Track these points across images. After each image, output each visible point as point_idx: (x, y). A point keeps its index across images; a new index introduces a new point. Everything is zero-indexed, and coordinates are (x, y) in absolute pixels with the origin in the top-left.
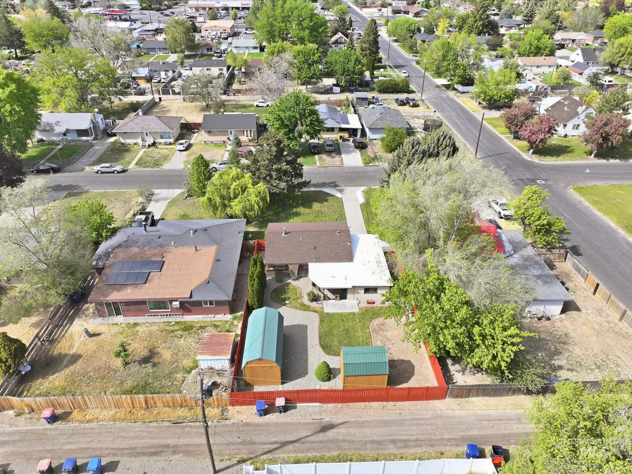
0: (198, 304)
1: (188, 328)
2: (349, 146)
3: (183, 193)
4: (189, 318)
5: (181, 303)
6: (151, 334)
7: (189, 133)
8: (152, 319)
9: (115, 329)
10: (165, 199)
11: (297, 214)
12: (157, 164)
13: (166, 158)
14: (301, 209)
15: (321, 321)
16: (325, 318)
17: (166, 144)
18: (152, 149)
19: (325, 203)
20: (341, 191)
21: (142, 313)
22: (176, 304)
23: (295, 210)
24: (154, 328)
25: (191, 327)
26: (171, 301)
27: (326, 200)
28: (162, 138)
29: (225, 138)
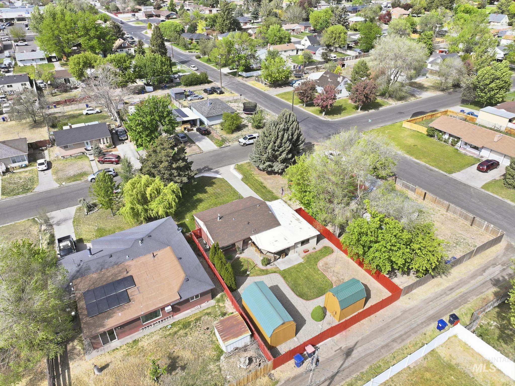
0: (187, 301)
2: (195, 135)
4: (180, 316)
5: (172, 306)
7: (37, 151)
11: (200, 201)
12: (26, 189)
13: (33, 181)
14: (200, 196)
15: (284, 278)
16: (284, 274)
17: (21, 167)
18: (8, 176)
19: (214, 186)
21: (136, 329)
22: (169, 309)
23: (195, 198)
24: (156, 337)
26: (163, 309)
27: (214, 183)
28: (14, 162)
29: (82, 150)
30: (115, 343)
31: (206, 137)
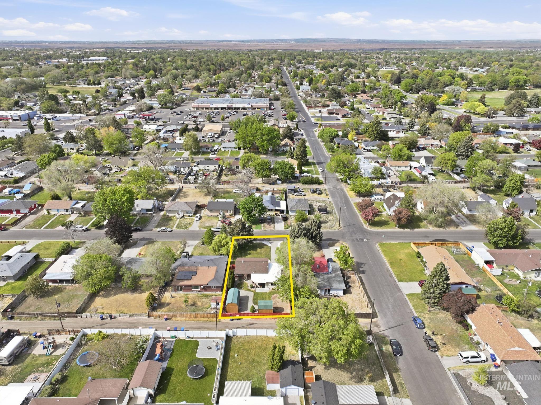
0: (210, 287)
1: (206, 296)
2: (279, 219)
3: (200, 243)
4: (206, 293)
5: (204, 287)
6: (193, 297)
7: (200, 210)
8: (193, 293)
9: (180, 296)
10: (192, 245)
11: (250, 254)
12: (186, 228)
13: (190, 224)
14: (252, 252)
15: (254, 295)
16: (256, 294)
17: (189, 216)
18: (182, 219)
19: (263, 249)
20: (271, 243)
21: (189, 290)
22: (202, 287)
23: (249, 252)
24: (194, 295)
25: (207, 296)
26: (200, 286)
27: (263, 248)
28: (187, 213)
29: (218, 214)
30: (181, 292)
31: (283, 222)
